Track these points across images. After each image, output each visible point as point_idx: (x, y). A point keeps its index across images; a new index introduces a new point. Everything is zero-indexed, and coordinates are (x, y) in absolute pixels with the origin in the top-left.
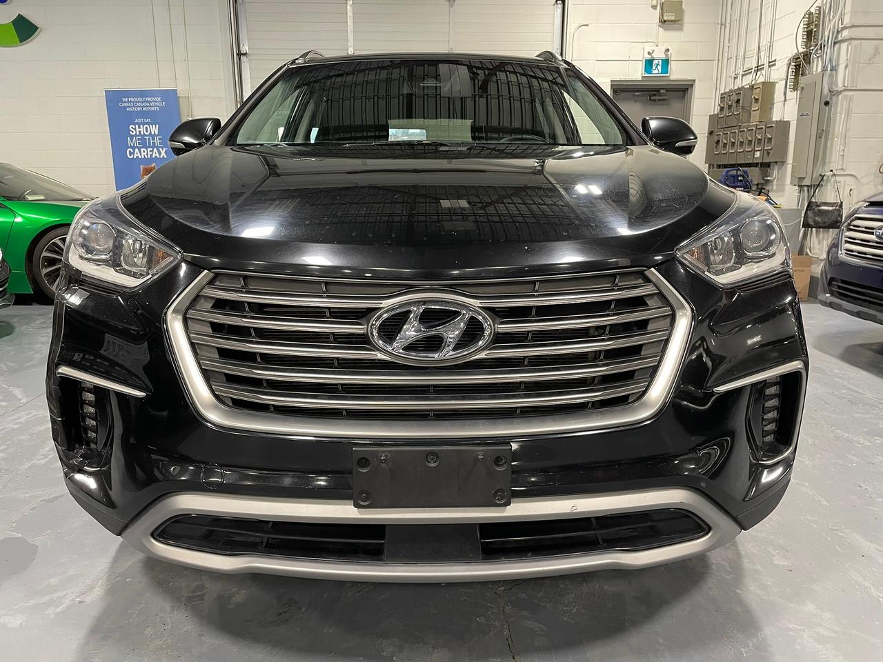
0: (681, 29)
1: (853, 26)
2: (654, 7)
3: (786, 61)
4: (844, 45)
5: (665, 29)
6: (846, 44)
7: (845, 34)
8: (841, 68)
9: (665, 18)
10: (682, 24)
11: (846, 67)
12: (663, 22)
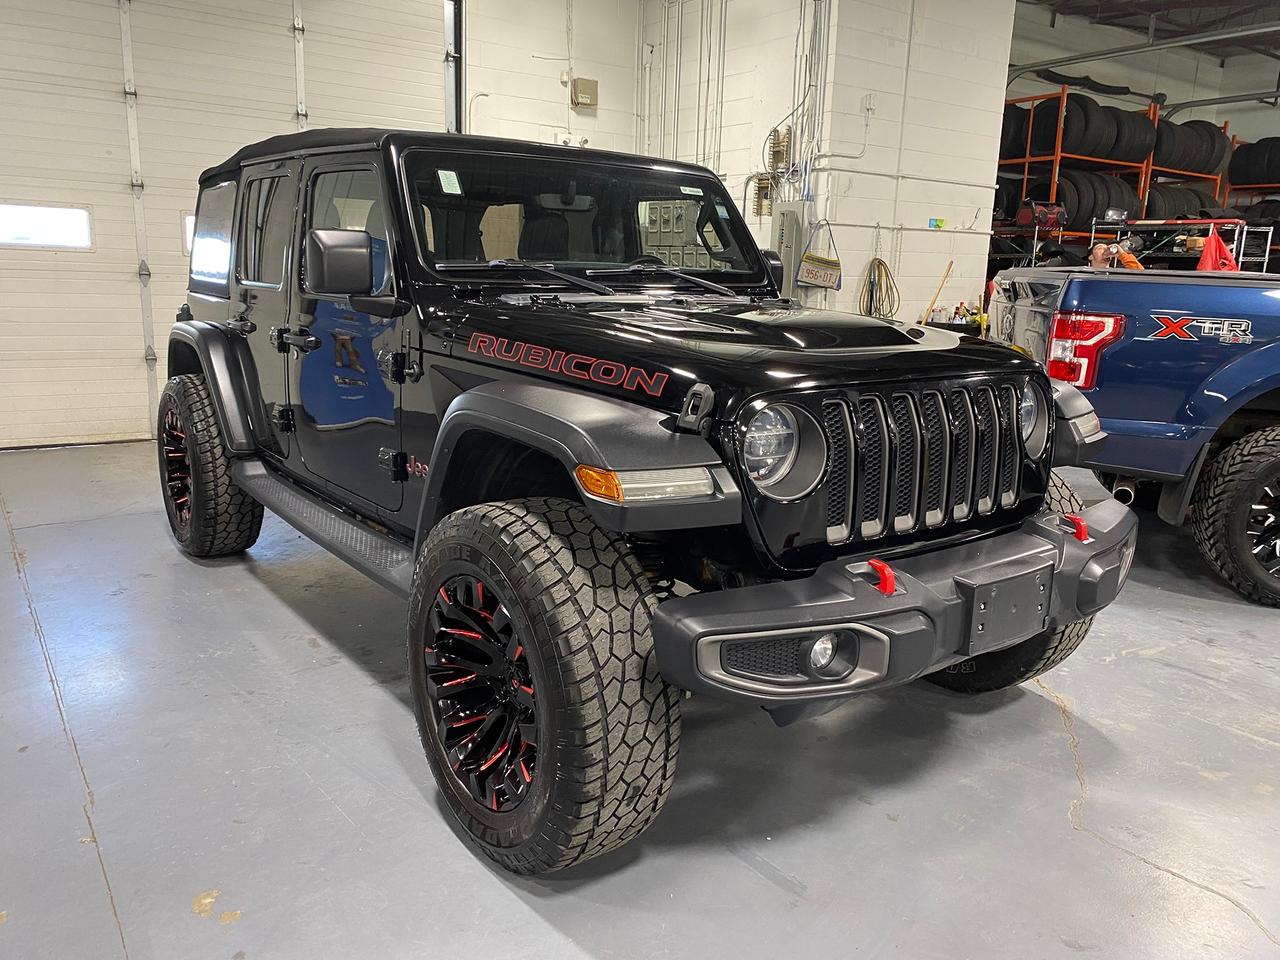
0: (594, 115)
1: (833, 155)
2: (564, 83)
3: (744, 179)
4: (823, 176)
5: (578, 114)
6: (826, 174)
7: (824, 163)
8: (821, 200)
9: (580, 100)
10: (596, 110)
11: (827, 199)
12: (575, 104)
